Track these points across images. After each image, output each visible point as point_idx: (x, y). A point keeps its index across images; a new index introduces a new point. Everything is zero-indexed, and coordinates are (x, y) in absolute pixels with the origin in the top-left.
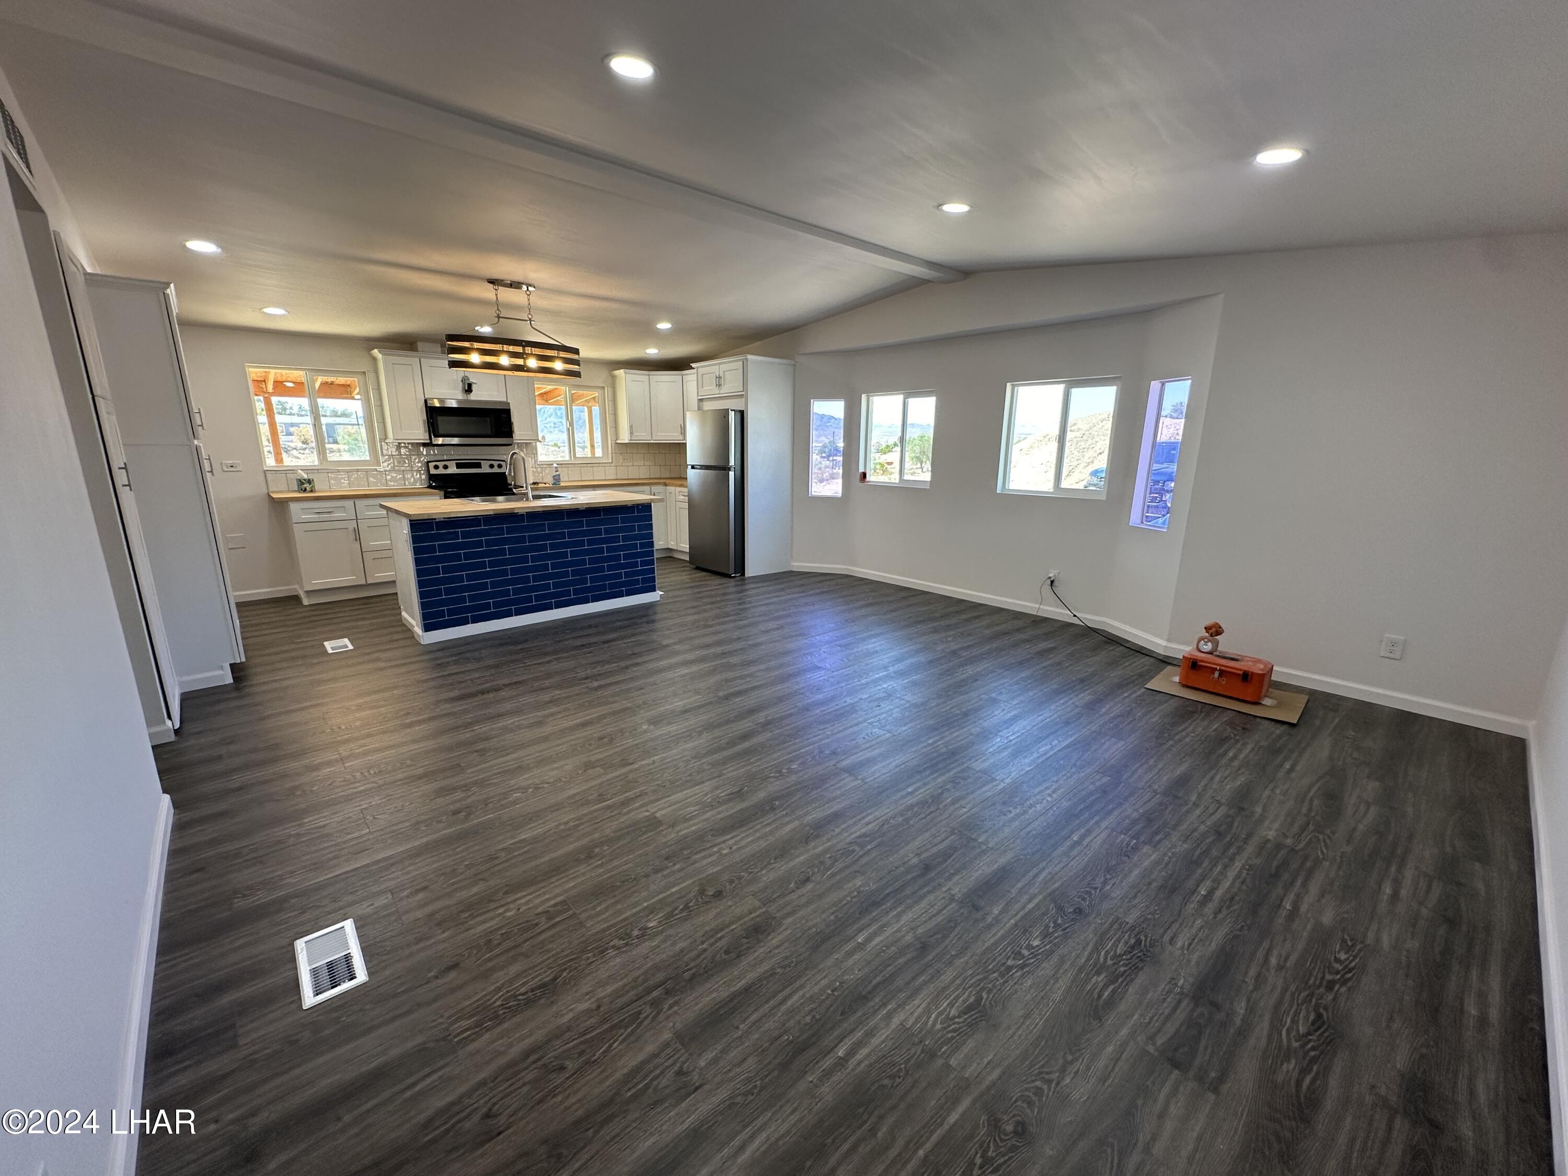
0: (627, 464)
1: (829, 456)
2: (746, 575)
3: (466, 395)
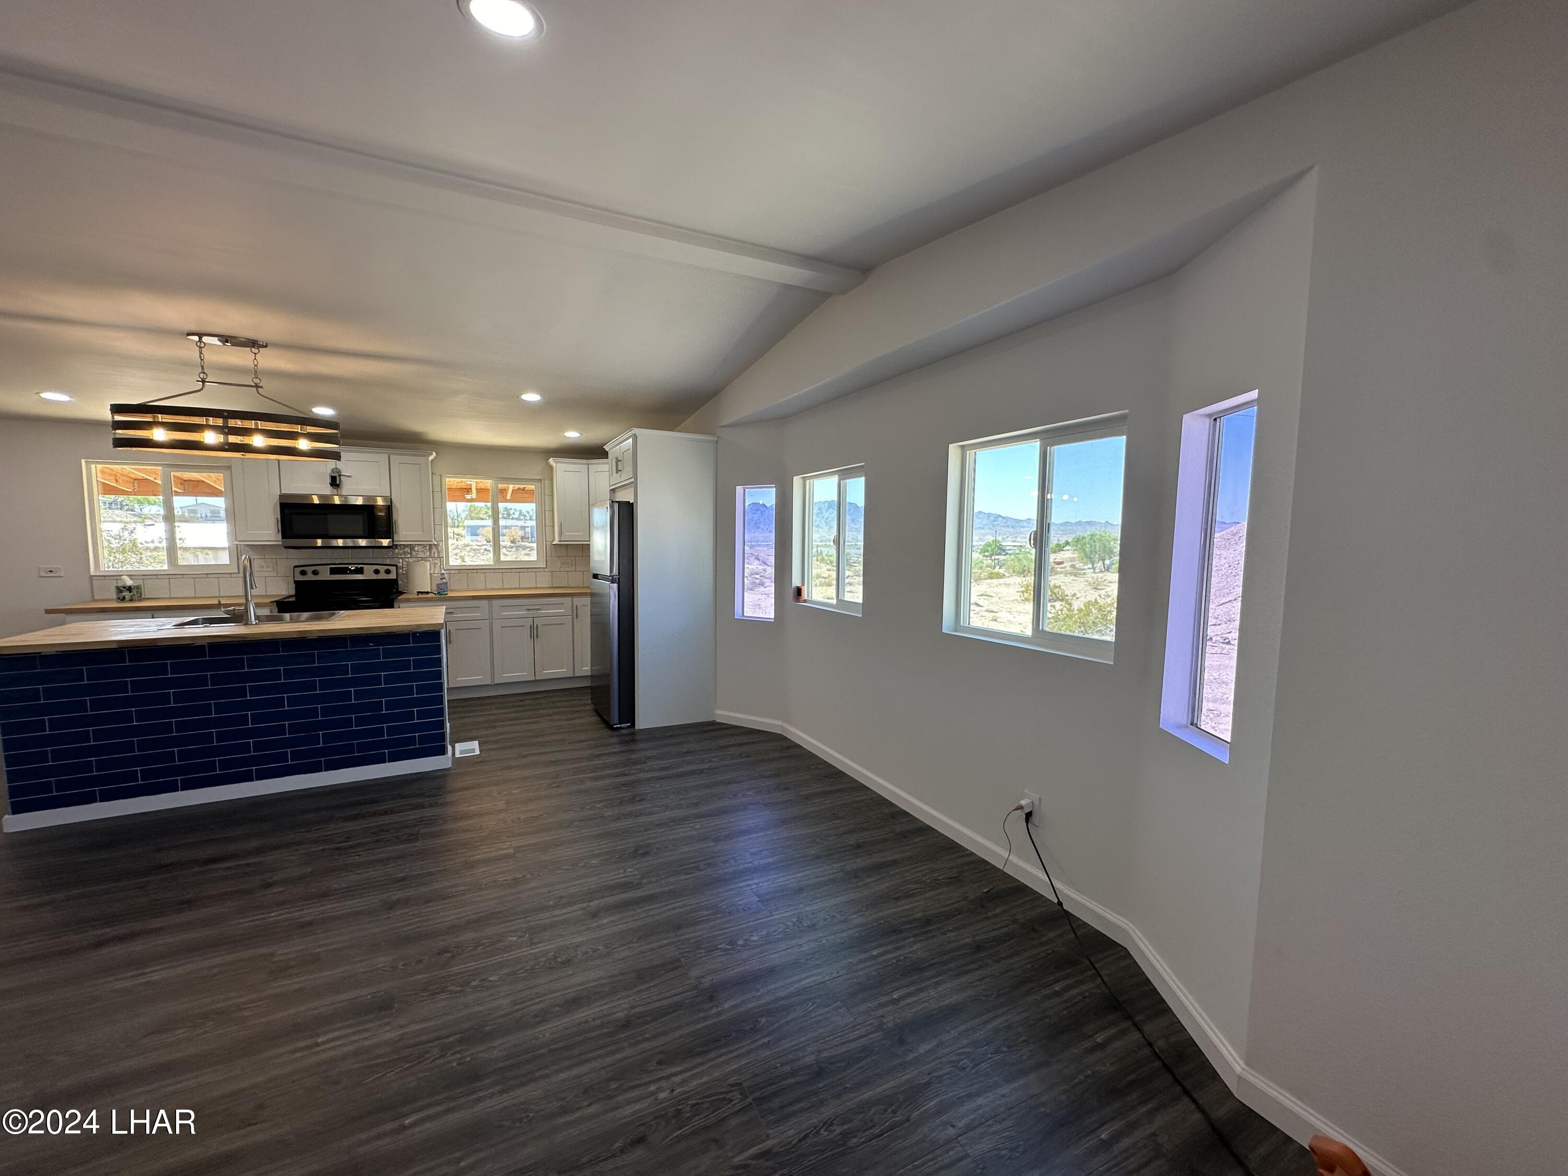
0: (567, 569)
1: (992, 555)
2: (636, 728)
3: (335, 490)
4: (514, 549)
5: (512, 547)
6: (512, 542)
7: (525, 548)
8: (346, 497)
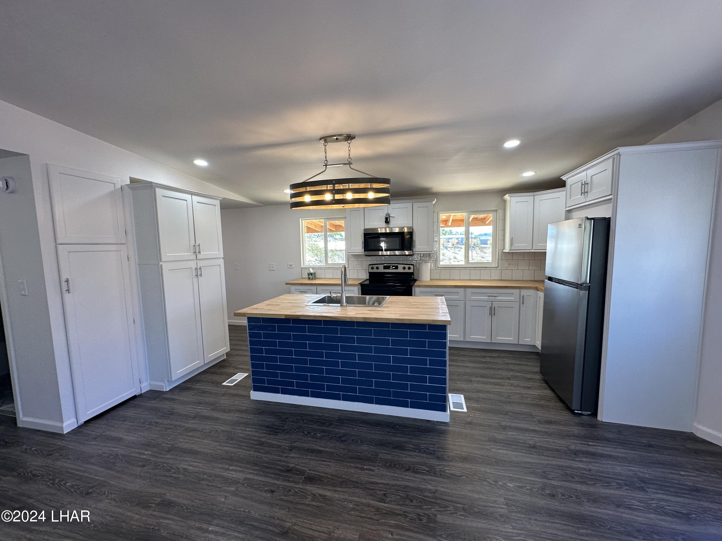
0: (512, 268)
2: (599, 418)
3: (387, 225)
4: (453, 248)
5: (452, 247)
6: (453, 245)
7: (458, 248)
8: (391, 228)
